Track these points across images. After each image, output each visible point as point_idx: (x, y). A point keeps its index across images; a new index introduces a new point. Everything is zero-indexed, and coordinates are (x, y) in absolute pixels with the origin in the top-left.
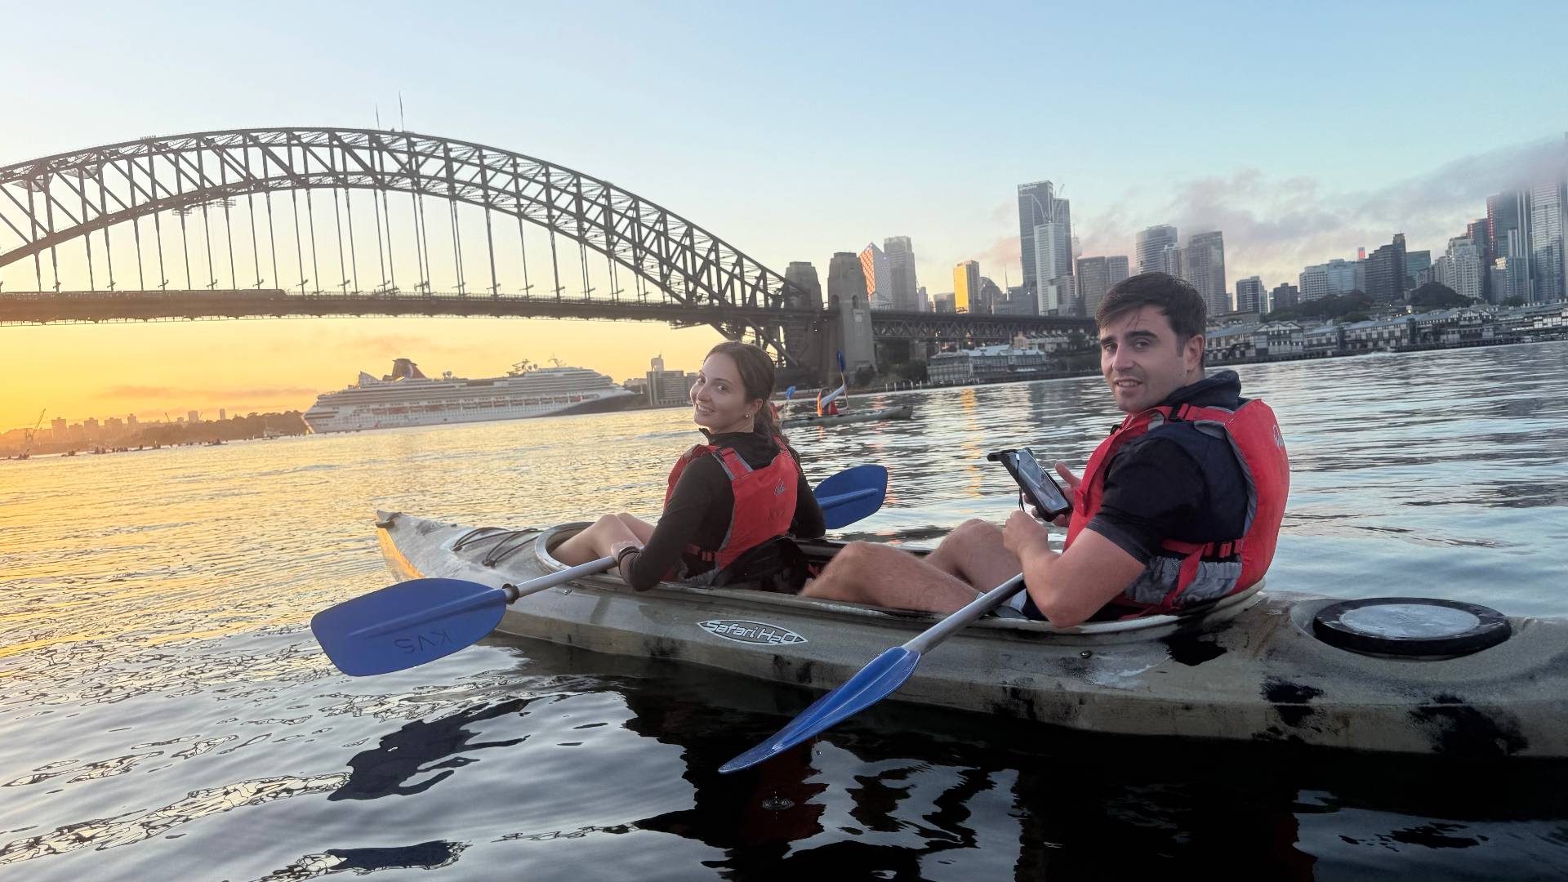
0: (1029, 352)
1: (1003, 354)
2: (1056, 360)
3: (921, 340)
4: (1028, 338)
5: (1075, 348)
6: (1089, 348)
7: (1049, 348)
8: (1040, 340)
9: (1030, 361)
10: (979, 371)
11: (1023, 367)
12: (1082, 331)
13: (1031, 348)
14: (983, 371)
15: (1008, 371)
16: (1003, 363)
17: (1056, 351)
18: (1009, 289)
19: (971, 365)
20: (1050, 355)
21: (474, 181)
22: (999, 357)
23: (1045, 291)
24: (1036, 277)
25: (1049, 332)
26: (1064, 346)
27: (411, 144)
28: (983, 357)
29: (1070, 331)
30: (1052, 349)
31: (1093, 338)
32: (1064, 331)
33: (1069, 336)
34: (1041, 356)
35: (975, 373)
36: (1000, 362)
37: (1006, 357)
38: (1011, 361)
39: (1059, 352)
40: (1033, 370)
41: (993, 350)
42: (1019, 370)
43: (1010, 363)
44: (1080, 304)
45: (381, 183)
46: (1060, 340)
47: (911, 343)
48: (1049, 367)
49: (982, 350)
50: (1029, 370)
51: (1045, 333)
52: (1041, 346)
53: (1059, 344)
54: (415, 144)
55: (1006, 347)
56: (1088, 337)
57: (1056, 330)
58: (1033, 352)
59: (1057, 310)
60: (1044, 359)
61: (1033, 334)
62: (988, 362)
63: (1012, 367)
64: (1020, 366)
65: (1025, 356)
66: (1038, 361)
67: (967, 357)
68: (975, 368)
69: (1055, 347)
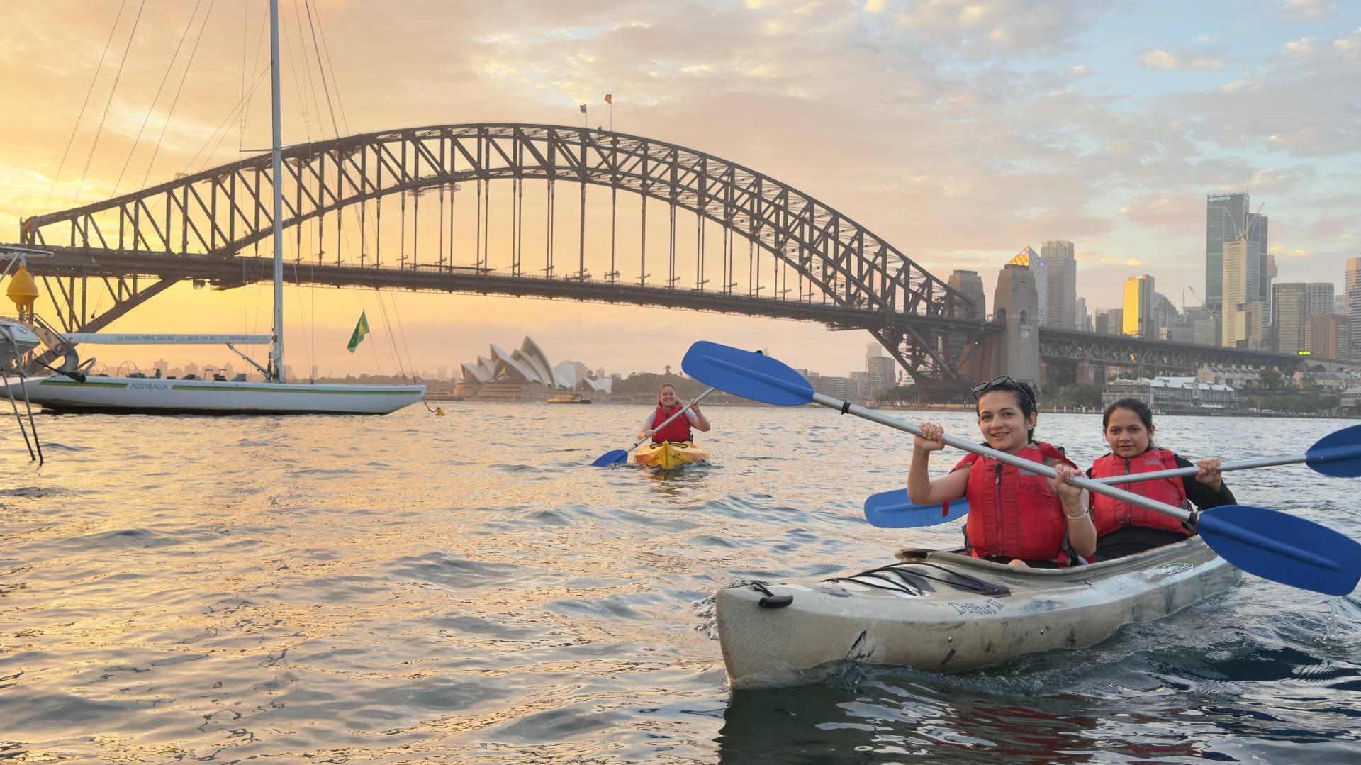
0: (1215, 387)
1: (1187, 387)
2: (1246, 399)
3: (1091, 362)
4: (1214, 371)
5: (1267, 387)
6: (1283, 389)
7: (1237, 383)
8: (1227, 375)
9: (1217, 397)
10: (1160, 403)
11: (1208, 402)
12: (1276, 369)
13: (1216, 383)
14: (1165, 403)
15: (1192, 406)
16: (1187, 395)
17: (1245, 387)
18: (1188, 310)
19: (1152, 396)
20: (1239, 392)
21: (662, 178)
22: (1182, 389)
23: (1231, 317)
24: (1221, 300)
25: (1239, 367)
26: (1255, 384)
27: (615, 142)
28: (1165, 388)
29: (1263, 368)
30: (1241, 385)
31: (1288, 377)
32: (1256, 366)
33: (1262, 373)
34: (1229, 392)
35: (1156, 405)
36: (1184, 395)
37: (1191, 390)
38: (1196, 395)
39: (1246, 390)
40: (1219, 406)
41: (1176, 382)
42: (1203, 406)
43: (1195, 397)
44: (1273, 334)
45: (584, 175)
46: (1250, 376)
47: (1080, 365)
48: (1237, 404)
49: (1164, 381)
50: (1215, 406)
51: (1234, 367)
52: (1229, 382)
53: (1249, 381)
54: (618, 142)
55: (1191, 380)
56: (1283, 376)
57: (1247, 365)
58: (1221, 387)
59: (1246, 341)
60: (1232, 396)
61: (1220, 366)
62: (1172, 394)
63: (1196, 402)
64: (1205, 402)
65: (1211, 391)
66: (1226, 398)
67: (1149, 386)
68: (1156, 399)
69: (1245, 383)
